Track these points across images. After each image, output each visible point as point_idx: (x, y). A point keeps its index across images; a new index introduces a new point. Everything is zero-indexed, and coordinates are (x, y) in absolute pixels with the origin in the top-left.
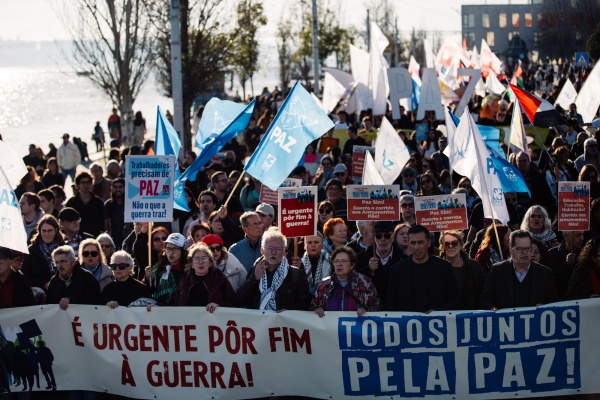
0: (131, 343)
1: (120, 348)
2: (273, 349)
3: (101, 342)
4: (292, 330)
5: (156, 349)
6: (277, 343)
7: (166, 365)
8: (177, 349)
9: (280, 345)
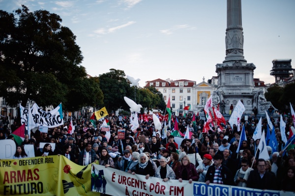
0: (129, 183)
1: (125, 184)
2: (170, 194)
3: (120, 181)
4: (178, 187)
5: (136, 187)
6: (172, 192)
7: (138, 192)
8: (141, 188)
9: (173, 193)
